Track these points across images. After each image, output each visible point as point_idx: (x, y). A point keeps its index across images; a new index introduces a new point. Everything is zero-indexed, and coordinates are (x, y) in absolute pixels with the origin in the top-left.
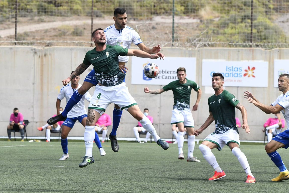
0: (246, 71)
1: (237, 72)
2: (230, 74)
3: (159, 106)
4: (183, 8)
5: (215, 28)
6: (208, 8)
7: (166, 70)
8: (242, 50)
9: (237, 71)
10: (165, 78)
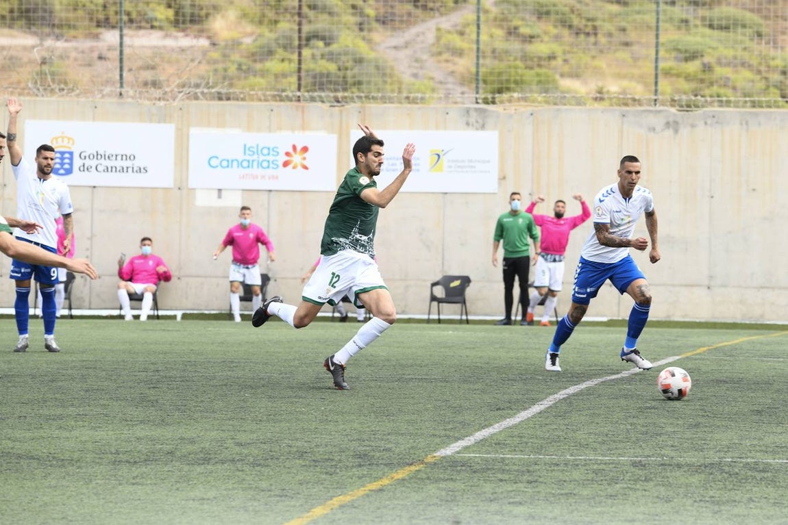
0: (287, 154)
1: (267, 158)
2: (253, 161)
3: (89, 235)
4: (170, 13)
5: (244, 60)
6: (232, 14)
7: (105, 152)
8: (279, 107)
9: (269, 154)
10: (104, 171)
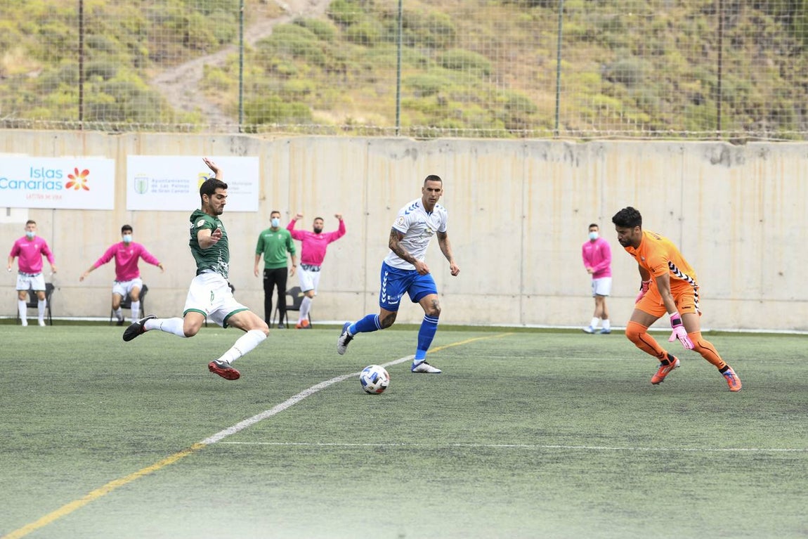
0: (70, 176)
1: (52, 180)
2: (39, 183)
5: (30, 92)
6: (19, 51)
8: (62, 134)
9: (53, 176)
